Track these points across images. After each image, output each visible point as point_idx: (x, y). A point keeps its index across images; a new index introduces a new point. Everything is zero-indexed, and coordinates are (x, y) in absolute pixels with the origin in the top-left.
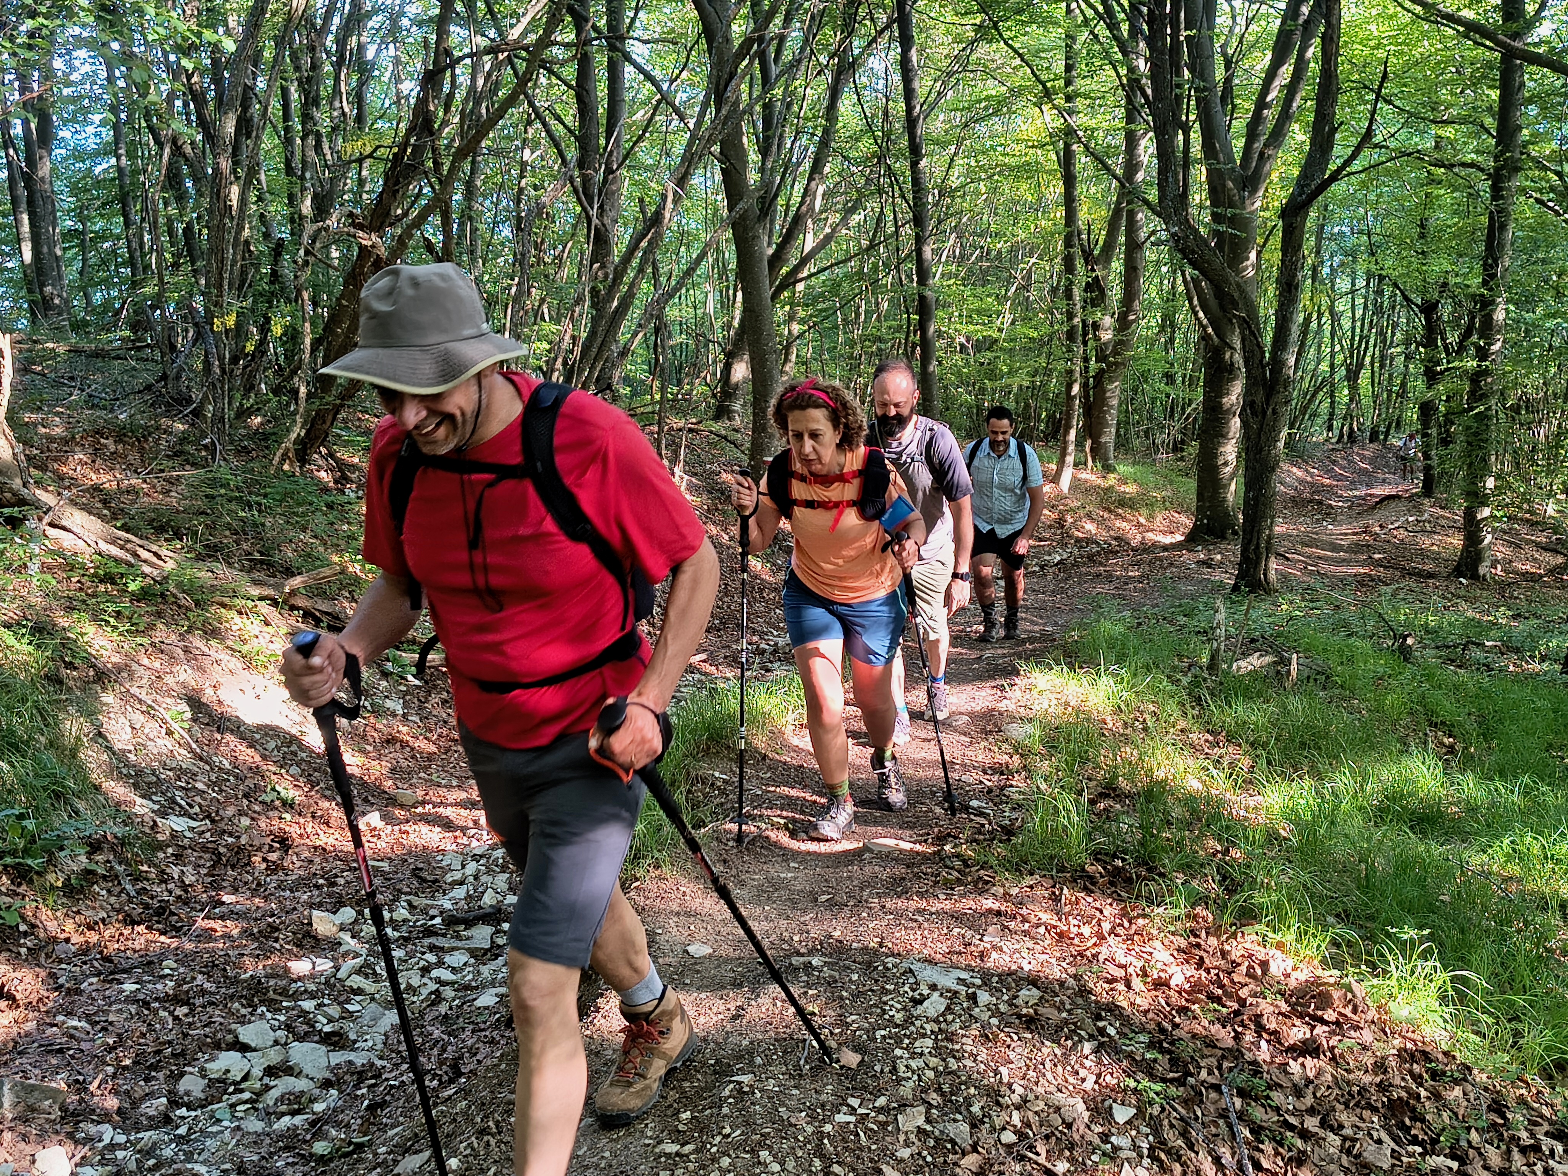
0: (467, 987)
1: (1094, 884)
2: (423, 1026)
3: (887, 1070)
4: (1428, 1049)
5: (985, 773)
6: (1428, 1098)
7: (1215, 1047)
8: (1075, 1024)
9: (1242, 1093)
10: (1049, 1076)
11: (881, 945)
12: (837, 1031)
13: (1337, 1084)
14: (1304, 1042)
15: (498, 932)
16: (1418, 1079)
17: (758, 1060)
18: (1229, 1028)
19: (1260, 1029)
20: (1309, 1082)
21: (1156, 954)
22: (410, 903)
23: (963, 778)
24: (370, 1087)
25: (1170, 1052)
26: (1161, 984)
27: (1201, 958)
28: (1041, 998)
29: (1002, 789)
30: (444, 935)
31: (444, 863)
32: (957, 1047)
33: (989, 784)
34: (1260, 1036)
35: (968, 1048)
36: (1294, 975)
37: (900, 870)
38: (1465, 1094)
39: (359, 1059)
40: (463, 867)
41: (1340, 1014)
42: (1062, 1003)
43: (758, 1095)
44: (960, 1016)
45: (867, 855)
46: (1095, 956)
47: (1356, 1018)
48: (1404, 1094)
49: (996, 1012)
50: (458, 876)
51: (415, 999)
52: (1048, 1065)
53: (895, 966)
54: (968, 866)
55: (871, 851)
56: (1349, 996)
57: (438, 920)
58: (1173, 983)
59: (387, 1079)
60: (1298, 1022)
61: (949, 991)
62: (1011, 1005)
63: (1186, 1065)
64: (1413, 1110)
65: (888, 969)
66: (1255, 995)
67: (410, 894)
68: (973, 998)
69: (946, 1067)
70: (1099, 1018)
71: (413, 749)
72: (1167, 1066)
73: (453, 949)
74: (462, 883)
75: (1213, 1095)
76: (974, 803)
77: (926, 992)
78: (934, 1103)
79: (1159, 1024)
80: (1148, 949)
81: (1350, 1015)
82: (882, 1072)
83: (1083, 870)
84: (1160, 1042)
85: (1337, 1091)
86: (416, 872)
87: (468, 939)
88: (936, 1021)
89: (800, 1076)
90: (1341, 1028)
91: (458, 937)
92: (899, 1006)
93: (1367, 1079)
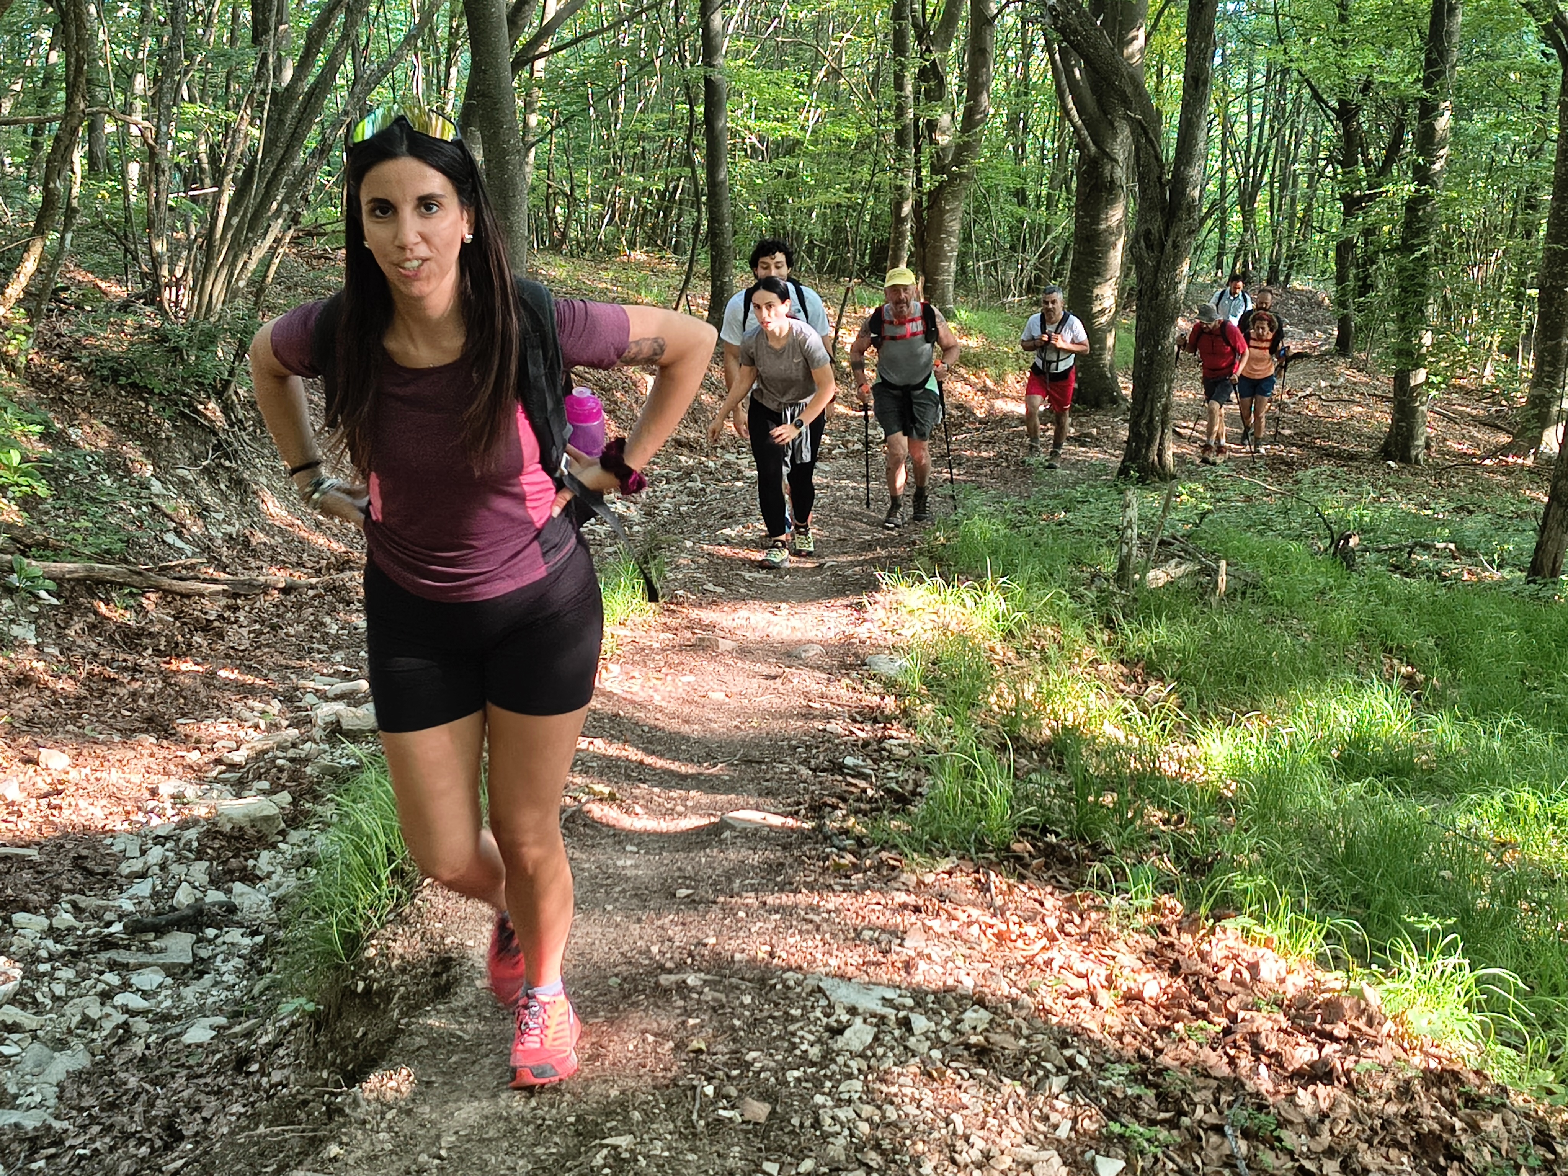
0: (166, 1017)
1: (1026, 866)
2: (112, 1073)
3: (807, 1123)
4: (1456, 1068)
5: (854, 721)
6: (1464, 1131)
7: (1208, 1076)
8: (1038, 1054)
9: (1246, 1134)
10: (1014, 1123)
11: (772, 955)
12: (735, 1073)
13: (1357, 1117)
14: (1312, 1065)
15: (199, 940)
16: (1450, 1106)
17: (636, 1116)
18: (1220, 1051)
19: (1258, 1050)
20: (1324, 1116)
21: (1119, 956)
22: (75, 905)
23: (829, 727)
24: (48, 1158)
25: (1156, 1086)
26: (1132, 998)
27: (1176, 961)
28: (992, 1021)
29: (880, 741)
30: (127, 947)
31: (115, 849)
32: (894, 1089)
33: (862, 735)
34: (1258, 1059)
35: (908, 1091)
36: (1290, 979)
37: (774, 855)
38: (1505, 1123)
39: (31, 1122)
40: (143, 853)
41: (1353, 1027)
42: (1018, 1027)
43: (643, 1162)
44: (892, 1049)
45: (727, 834)
46: (1049, 963)
47: (1372, 1032)
48: (1436, 1127)
49: (937, 1042)
50: (137, 865)
51: (95, 1035)
52: (1011, 1107)
53: (798, 983)
54: (863, 846)
55: (733, 828)
56: (1363, 1005)
57: (117, 927)
58: (1146, 995)
59: (72, 1147)
60: (1302, 1040)
61: (874, 1015)
62: (954, 1031)
63: (1177, 1101)
64: (1447, 1146)
65: (788, 988)
66: (1245, 1007)
67: (73, 892)
68: (906, 1024)
69: (883, 1117)
70: (1064, 1044)
71: (54, 692)
72: (1155, 1104)
73: (141, 966)
74: (143, 875)
75: (1214, 1139)
76: (849, 761)
77: (844, 1018)
78: (873, 1164)
79: (1138, 1050)
80: (1109, 952)
81: (1365, 1028)
82: (802, 1125)
83: (1008, 849)
84: (1143, 1075)
85: (1358, 1127)
86: (78, 862)
87: (161, 951)
88: (862, 1055)
89: (695, 1135)
90: (1355, 1045)
91: (147, 949)
92: (812, 1038)
93: (1392, 1109)
